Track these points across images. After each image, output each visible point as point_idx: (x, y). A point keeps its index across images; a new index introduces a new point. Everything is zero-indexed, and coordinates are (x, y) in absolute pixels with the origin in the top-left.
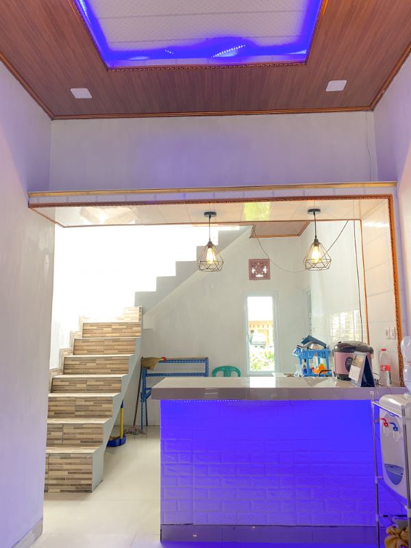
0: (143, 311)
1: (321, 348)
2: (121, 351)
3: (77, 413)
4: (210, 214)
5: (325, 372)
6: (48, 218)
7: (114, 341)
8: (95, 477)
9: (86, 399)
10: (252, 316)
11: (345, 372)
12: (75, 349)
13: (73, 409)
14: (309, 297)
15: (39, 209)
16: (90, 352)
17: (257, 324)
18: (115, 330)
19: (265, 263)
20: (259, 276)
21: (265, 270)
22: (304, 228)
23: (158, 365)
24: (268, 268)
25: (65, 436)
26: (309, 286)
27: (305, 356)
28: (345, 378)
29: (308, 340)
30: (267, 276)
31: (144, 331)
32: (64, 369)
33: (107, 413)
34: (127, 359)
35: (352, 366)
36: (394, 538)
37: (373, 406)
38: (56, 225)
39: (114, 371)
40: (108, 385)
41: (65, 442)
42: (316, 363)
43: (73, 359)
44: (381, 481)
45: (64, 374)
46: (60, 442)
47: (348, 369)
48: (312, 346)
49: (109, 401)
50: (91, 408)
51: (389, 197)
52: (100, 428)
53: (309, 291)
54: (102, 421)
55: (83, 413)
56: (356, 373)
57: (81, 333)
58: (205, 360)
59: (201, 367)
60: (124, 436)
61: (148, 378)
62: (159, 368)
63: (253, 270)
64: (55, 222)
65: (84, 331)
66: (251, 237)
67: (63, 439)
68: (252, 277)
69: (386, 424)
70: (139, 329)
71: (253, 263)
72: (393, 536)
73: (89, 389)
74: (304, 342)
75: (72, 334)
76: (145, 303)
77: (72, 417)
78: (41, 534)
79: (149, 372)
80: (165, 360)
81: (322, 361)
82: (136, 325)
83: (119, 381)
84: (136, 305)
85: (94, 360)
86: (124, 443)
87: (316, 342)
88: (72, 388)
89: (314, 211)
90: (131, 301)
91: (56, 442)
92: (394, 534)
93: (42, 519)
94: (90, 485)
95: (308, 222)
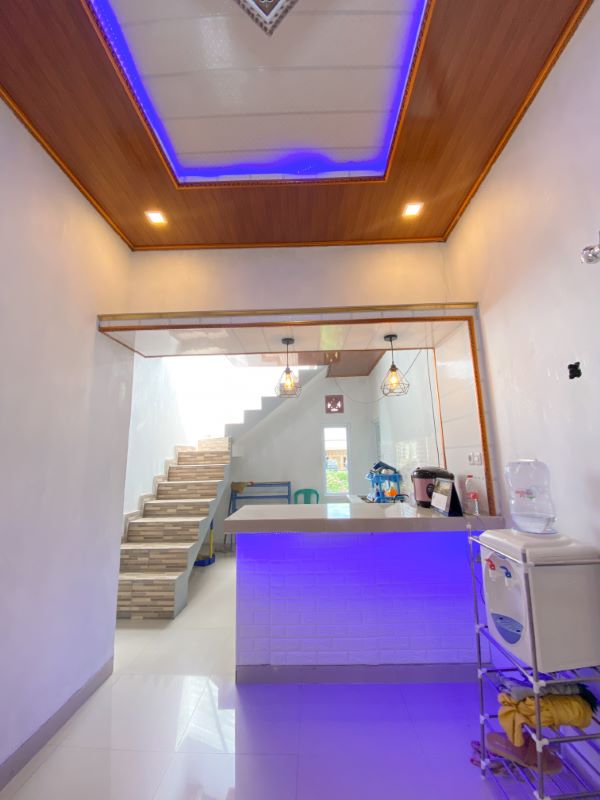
0: (232, 441)
1: (391, 472)
2: (211, 478)
3: (166, 538)
4: (288, 341)
5: (400, 497)
6: (125, 346)
7: (206, 468)
8: (177, 603)
9: (175, 524)
10: (328, 446)
11: (427, 499)
12: (170, 475)
13: (161, 534)
14: (378, 427)
15: (109, 333)
16: (183, 478)
17: (332, 452)
18: (207, 459)
19: (339, 398)
20: (335, 410)
21: (339, 405)
22: (381, 357)
23: (246, 489)
24: (342, 402)
25: (152, 562)
26: (378, 418)
27: (378, 480)
28: (426, 505)
29: (380, 466)
30: (341, 410)
31: (233, 459)
32: (158, 494)
33: (194, 537)
34: (216, 485)
35: (434, 493)
36: (510, 712)
37: (470, 542)
38: (136, 354)
39: (204, 496)
40: (196, 510)
41: (151, 567)
42: (388, 487)
43: (166, 485)
44: (484, 630)
45: (158, 499)
46: (146, 567)
47: (430, 495)
48: (384, 471)
49: (196, 525)
50: (179, 533)
51: (469, 319)
52: (186, 553)
53: (378, 423)
54: (187, 546)
55: (170, 538)
56: (440, 501)
57: (176, 462)
58: (288, 484)
59: (284, 491)
60: (214, 556)
61: (237, 501)
62: (247, 492)
63: (329, 405)
64: (134, 351)
65: (180, 460)
66: (328, 376)
67: (149, 565)
68: (328, 411)
69: (492, 566)
70: (228, 457)
71: (329, 399)
72: (508, 709)
73: (180, 514)
74: (376, 467)
75: (167, 462)
76: (233, 433)
77: (160, 542)
78: (110, 674)
79: (238, 495)
80: (253, 485)
81: (392, 484)
82: (226, 453)
83: (207, 505)
84: (226, 436)
85: (184, 486)
86: (214, 561)
87: (387, 467)
88: (163, 513)
89: (390, 337)
90: (221, 433)
91: (142, 567)
92: (510, 705)
93: (112, 658)
94: (172, 612)
95: (384, 351)
